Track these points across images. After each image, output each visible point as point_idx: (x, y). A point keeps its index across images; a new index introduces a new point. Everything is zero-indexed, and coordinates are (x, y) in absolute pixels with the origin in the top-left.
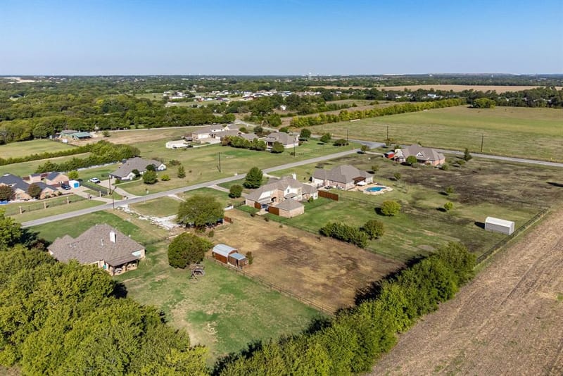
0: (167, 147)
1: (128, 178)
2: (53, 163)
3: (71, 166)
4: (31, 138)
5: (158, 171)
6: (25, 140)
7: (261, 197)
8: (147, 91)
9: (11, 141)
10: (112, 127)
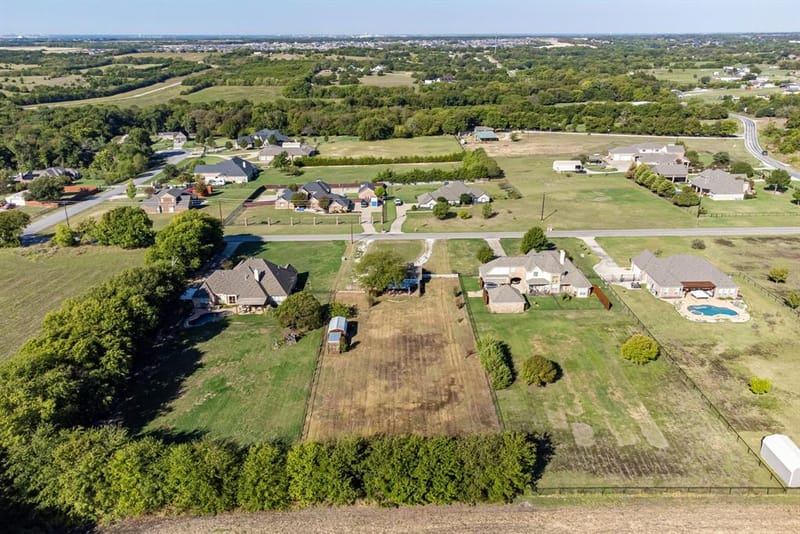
0: (555, 168)
1: (428, 205)
2: (421, 170)
3: (409, 178)
4: (440, 132)
5: (478, 203)
6: (433, 134)
7: (491, 273)
8: (698, 64)
9: (420, 134)
10: (541, 127)
